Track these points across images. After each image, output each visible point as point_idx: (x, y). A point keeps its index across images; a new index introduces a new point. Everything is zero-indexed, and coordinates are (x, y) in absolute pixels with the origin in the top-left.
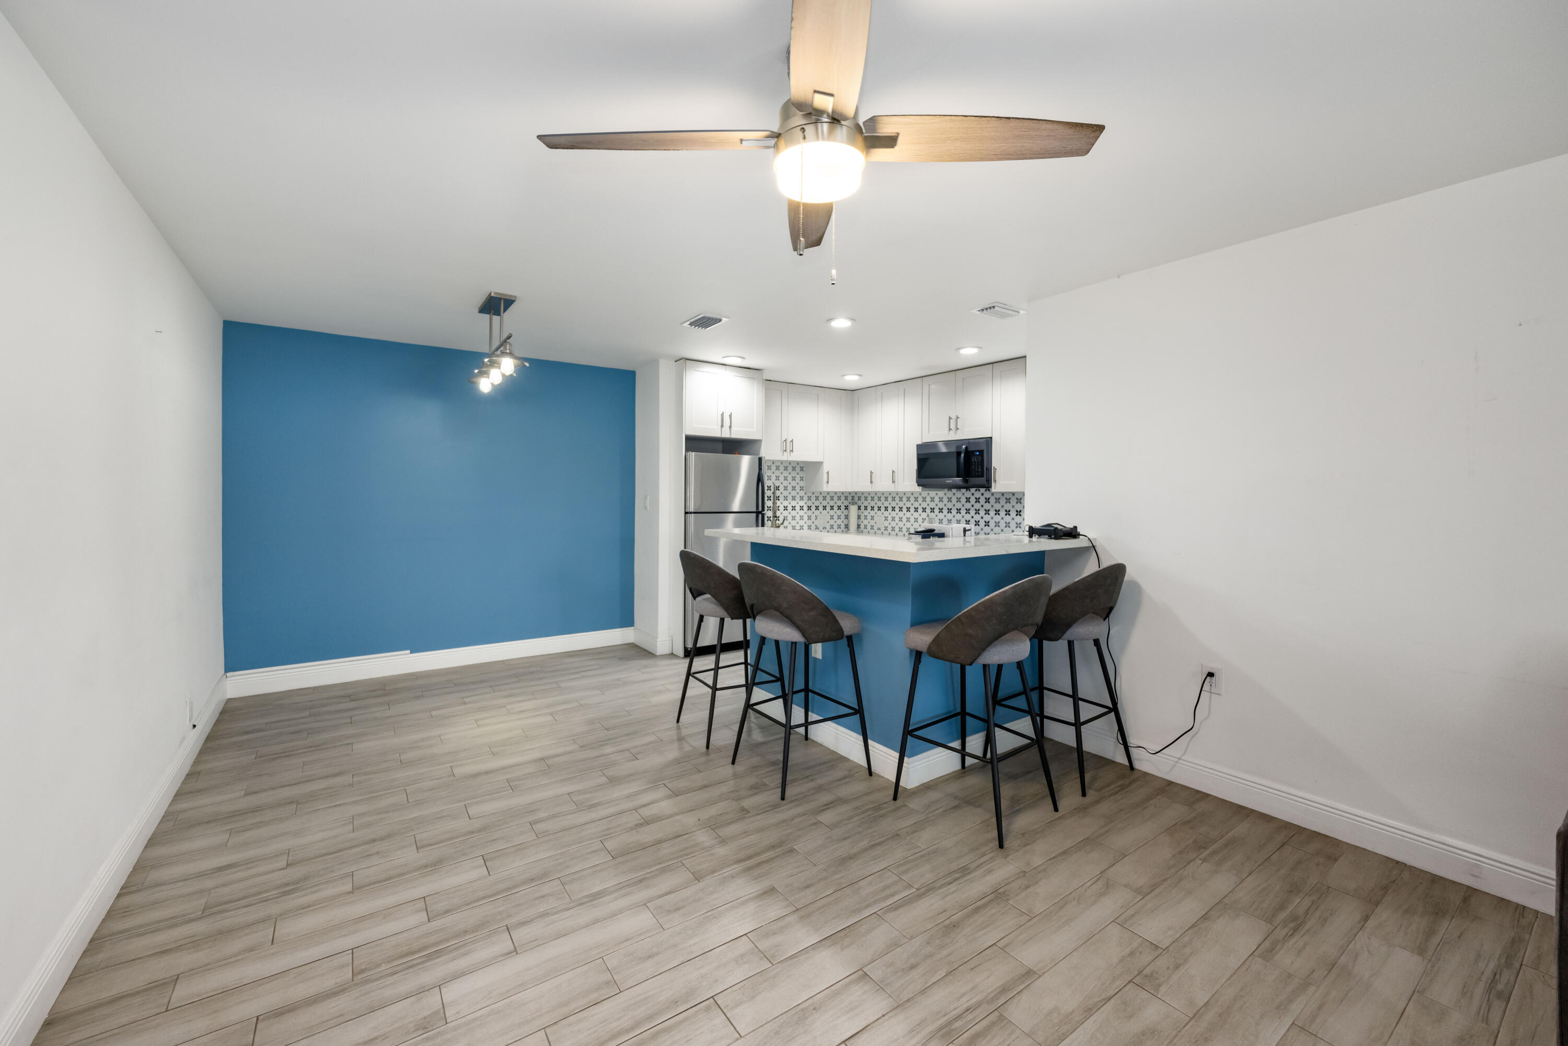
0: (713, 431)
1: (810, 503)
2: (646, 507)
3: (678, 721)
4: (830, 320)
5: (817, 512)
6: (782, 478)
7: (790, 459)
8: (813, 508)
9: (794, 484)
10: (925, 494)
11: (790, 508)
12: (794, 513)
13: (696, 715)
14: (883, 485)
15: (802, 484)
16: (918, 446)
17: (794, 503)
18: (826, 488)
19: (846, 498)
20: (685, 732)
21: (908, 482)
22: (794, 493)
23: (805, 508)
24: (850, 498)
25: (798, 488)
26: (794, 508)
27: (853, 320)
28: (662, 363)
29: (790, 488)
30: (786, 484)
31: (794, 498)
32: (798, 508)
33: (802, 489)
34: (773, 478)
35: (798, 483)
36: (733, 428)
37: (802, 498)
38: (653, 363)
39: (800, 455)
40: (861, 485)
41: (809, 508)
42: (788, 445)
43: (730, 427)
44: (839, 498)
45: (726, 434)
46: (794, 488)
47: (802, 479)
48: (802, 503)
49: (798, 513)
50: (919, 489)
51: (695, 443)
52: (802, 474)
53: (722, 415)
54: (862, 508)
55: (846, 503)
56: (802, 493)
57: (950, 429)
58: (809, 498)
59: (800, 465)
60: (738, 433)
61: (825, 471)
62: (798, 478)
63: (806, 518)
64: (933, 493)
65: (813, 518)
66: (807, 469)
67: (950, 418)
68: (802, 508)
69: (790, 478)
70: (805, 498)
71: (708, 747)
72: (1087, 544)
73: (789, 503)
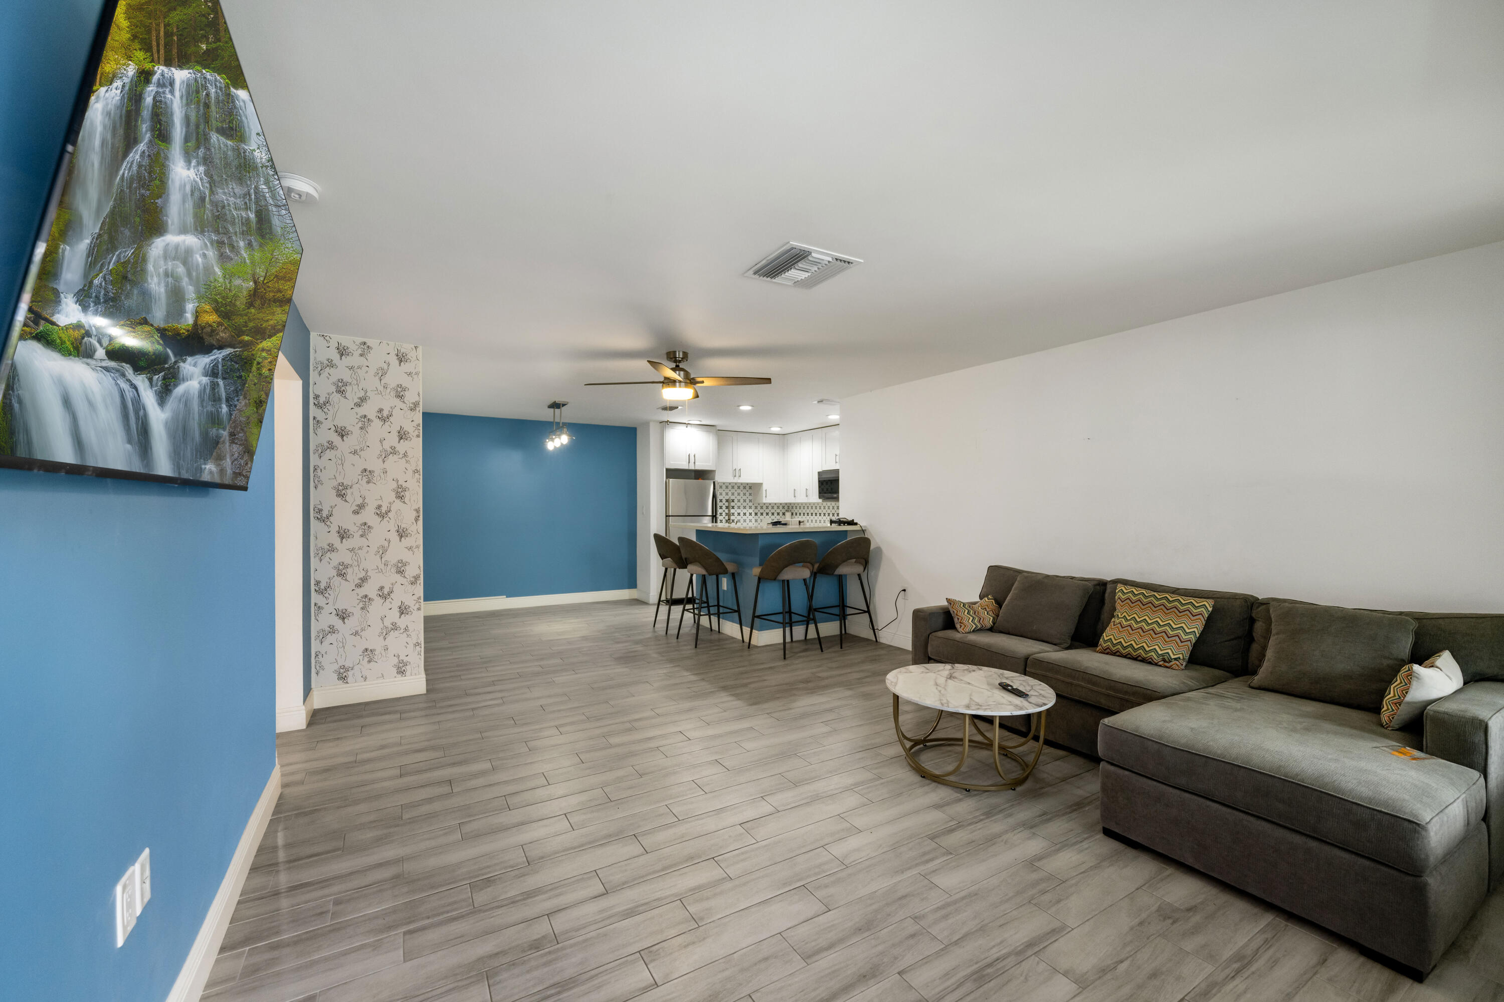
0: (683, 465)
1: (756, 511)
2: (643, 513)
3: (654, 626)
4: (739, 406)
5: (762, 517)
6: (736, 494)
7: (739, 481)
8: (759, 514)
9: (744, 497)
10: (825, 504)
11: (742, 514)
12: (745, 517)
13: (661, 626)
14: (801, 499)
15: (750, 498)
16: (819, 473)
17: (745, 511)
18: (765, 501)
19: (783, 507)
20: (656, 630)
21: (814, 497)
22: (745, 504)
23: (753, 514)
24: (786, 508)
25: (748, 501)
26: (745, 514)
27: (752, 406)
28: (652, 424)
29: (742, 501)
30: (739, 497)
31: (745, 507)
32: (748, 514)
33: (750, 501)
34: (724, 494)
35: (748, 497)
36: (696, 463)
37: (750, 507)
38: (646, 424)
39: (747, 477)
40: (789, 499)
41: (756, 514)
42: (736, 472)
43: (694, 463)
44: (778, 507)
45: (692, 467)
46: (745, 501)
47: (750, 494)
48: (751, 511)
49: (748, 517)
50: (820, 501)
51: (672, 473)
52: (750, 491)
53: (689, 455)
54: (794, 514)
55: (784, 511)
56: (750, 504)
57: (836, 462)
58: (756, 508)
59: (749, 485)
60: (700, 466)
61: (764, 489)
62: (747, 494)
63: (753, 521)
64: (829, 503)
65: (759, 521)
66: (753, 489)
67: (836, 455)
68: (750, 514)
69: (742, 494)
70: (753, 507)
71: (666, 634)
72: (860, 529)
73: (742, 511)
